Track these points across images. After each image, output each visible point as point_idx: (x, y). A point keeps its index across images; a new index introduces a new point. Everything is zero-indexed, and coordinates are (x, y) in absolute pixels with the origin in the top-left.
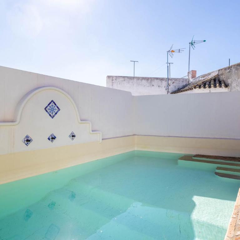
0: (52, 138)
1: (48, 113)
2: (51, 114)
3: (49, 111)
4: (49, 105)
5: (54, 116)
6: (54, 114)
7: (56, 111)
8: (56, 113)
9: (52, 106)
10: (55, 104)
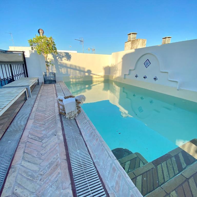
0: (145, 77)
1: (145, 65)
2: (146, 66)
3: (145, 64)
4: (146, 61)
5: (147, 67)
6: (148, 66)
7: (149, 64)
8: (149, 66)
9: (147, 62)
10: (149, 61)
